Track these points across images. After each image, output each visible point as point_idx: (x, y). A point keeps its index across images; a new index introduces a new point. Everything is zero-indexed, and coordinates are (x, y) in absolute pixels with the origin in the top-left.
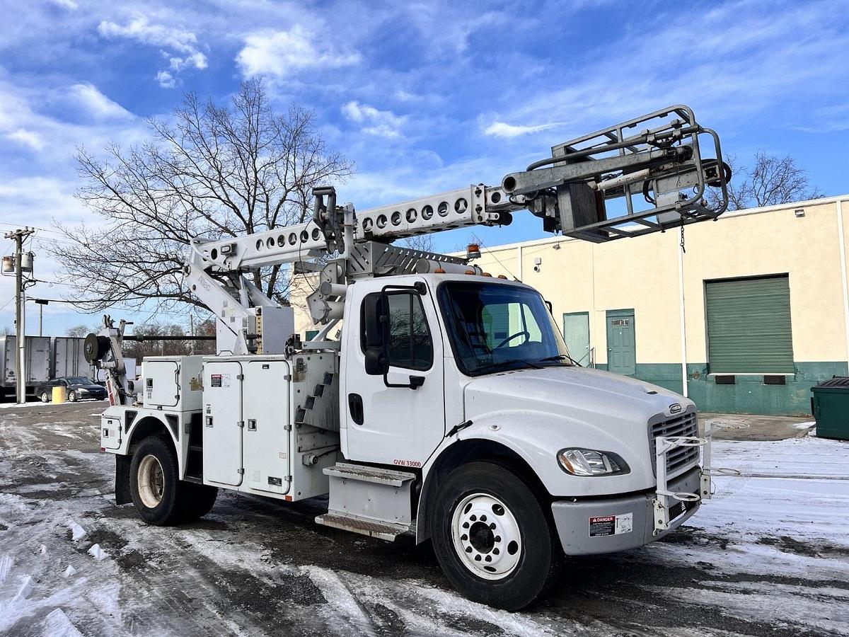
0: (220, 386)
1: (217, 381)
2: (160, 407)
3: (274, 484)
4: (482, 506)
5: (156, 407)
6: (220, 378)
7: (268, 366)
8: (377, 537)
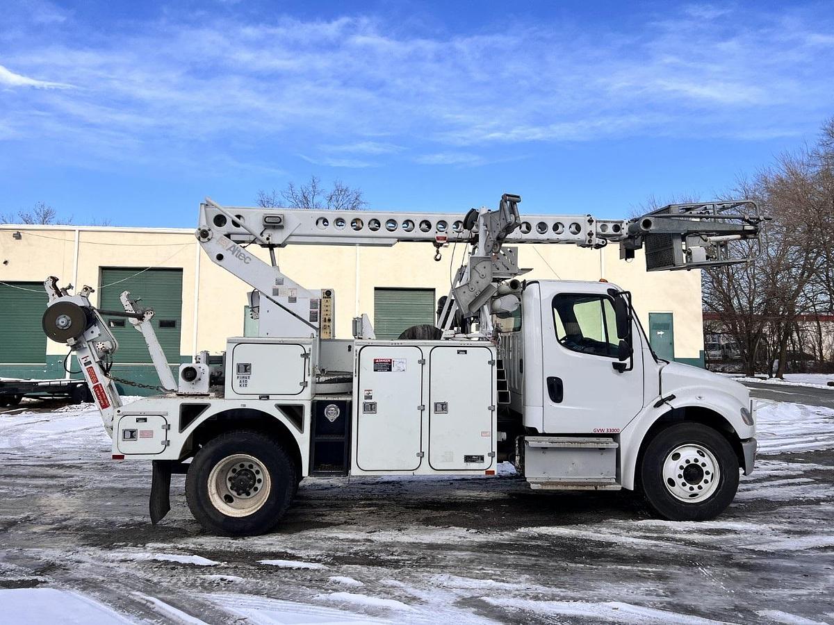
0: (390, 370)
1: (384, 366)
2: (267, 397)
3: (474, 461)
4: (689, 453)
5: (258, 397)
6: (390, 363)
7: (466, 352)
8: (603, 489)
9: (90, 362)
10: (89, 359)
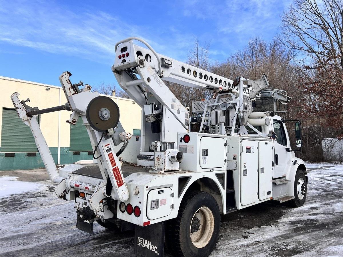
0: (250, 153)
1: (249, 150)
2: (212, 170)
4: (301, 181)
5: (209, 170)
7: (267, 143)
9: (110, 149)
10: (109, 147)
